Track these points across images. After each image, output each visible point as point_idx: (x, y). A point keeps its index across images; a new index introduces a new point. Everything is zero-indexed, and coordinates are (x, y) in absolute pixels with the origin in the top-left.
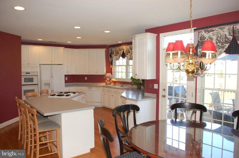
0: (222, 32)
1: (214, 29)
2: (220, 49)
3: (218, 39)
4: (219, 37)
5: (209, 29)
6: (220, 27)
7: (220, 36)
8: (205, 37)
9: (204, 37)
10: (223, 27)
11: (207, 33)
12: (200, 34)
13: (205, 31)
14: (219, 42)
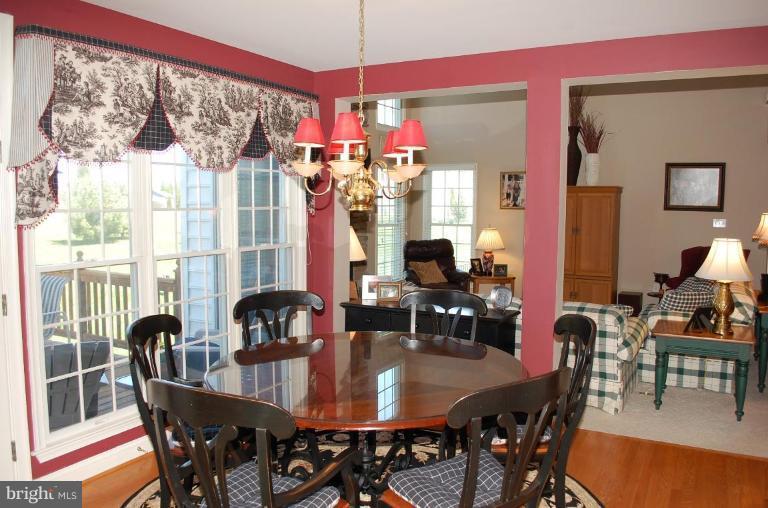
0: (130, 76)
1: (107, 55)
2: (127, 126)
3: (122, 93)
4: (123, 88)
5: (93, 50)
6: (124, 54)
7: (125, 84)
8: (78, 71)
9: (74, 72)
10: (133, 57)
11: (85, 60)
12: (59, 53)
13: (80, 52)
14: (124, 105)
